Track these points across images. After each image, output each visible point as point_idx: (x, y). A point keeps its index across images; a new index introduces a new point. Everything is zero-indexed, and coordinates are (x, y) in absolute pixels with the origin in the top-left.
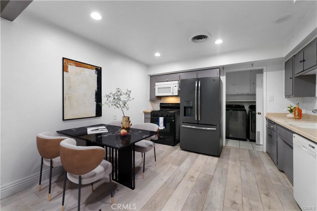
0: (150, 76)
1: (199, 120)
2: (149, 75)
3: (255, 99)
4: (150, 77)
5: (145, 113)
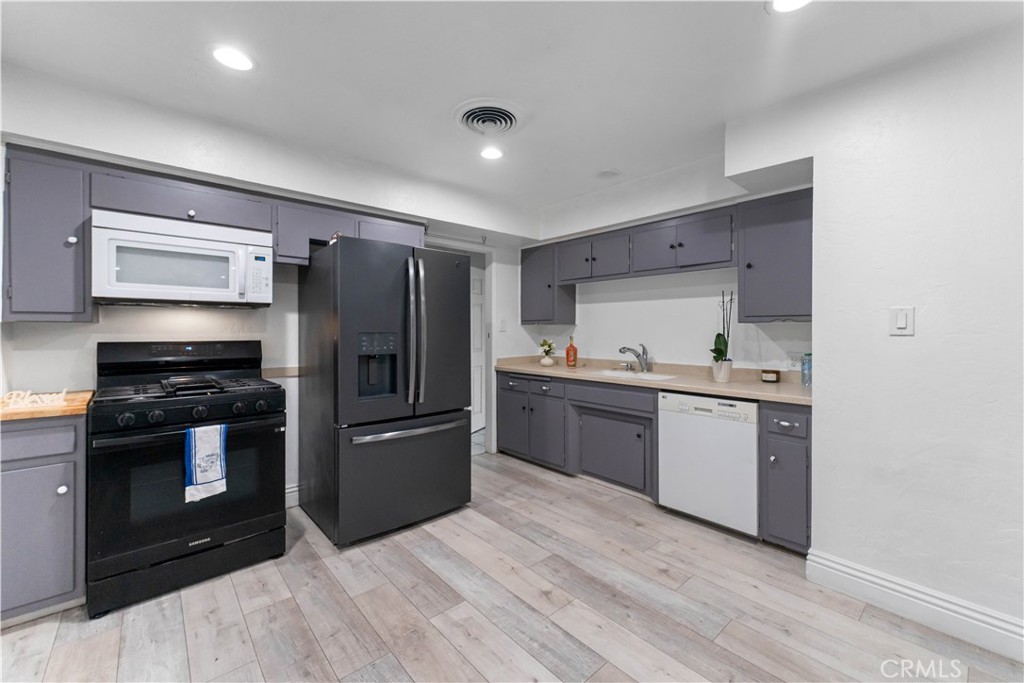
1: (421, 400)
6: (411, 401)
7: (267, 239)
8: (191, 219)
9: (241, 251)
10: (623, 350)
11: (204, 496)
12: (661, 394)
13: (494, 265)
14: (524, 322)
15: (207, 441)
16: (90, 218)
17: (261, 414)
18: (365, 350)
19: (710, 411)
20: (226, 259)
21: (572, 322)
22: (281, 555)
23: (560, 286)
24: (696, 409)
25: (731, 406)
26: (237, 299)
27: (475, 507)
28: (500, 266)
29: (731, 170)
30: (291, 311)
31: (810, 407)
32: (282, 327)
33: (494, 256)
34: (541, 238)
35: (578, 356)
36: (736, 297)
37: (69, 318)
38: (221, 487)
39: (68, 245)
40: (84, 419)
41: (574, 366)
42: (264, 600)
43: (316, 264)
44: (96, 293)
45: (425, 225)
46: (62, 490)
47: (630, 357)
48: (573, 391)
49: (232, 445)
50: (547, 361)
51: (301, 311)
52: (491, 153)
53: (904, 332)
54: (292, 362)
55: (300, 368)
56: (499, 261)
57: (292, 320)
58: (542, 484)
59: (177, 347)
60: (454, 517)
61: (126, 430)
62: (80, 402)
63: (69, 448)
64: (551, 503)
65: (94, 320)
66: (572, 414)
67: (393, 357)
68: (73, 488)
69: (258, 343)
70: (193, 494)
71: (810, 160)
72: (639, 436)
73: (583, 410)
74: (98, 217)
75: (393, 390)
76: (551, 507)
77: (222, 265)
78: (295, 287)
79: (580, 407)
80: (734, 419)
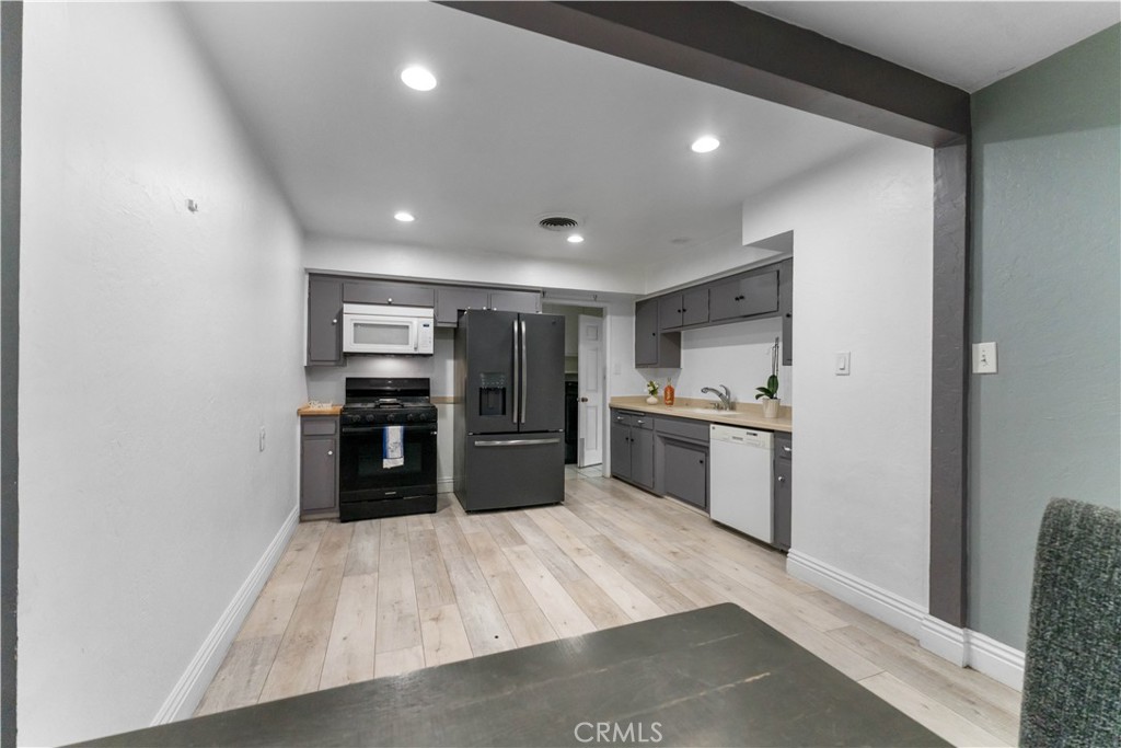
0: (310, 274)
1: (523, 421)
2: (306, 269)
3: (577, 369)
4: (307, 277)
5: (302, 416)
6: (515, 420)
7: (430, 312)
8: (390, 304)
9: (415, 321)
10: (705, 390)
11: (392, 466)
12: (712, 426)
13: (608, 317)
14: (638, 365)
15: (394, 434)
16: (342, 309)
17: (423, 422)
18: (484, 385)
19: (741, 439)
20: (407, 327)
21: (678, 365)
22: (434, 512)
23: (665, 335)
24: (734, 438)
25: (755, 435)
26: (413, 351)
27: (568, 505)
28: (614, 318)
29: (748, 239)
30: (450, 358)
31: (791, 433)
32: (444, 370)
33: (609, 310)
34: (646, 293)
35: (676, 396)
36: (780, 345)
37: (333, 364)
38: (400, 462)
39: (333, 324)
40: (339, 418)
41: (671, 404)
42: (420, 528)
43: (461, 326)
44: (345, 350)
45: (543, 292)
46: (330, 453)
47: (715, 398)
48: (660, 424)
49: (408, 439)
50: (652, 399)
51: (455, 358)
52: (575, 239)
53: (843, 372)
54: (450, 393)
55: (455, 398)
56: (612, 314)
57: (450, 364)
58: (629, 499)
59: (384, 381)
60: (549, 510)
61: (357, 424)
62: (339, 408)
63: (332, 432)
64: (626, 510)
65: (344, 365)
66: (659, 444)
67: (504, 390)
68: (334, 453)
69: (428, 380)
70: (387, 464)
71: (791, 233)
72: (701, 462)
73: (669, 441)
74: (347, 308)
75: (504, 413)
76: (625, 513)
77: (404, 330)
78: (452, 341)
79: (665, 438)
80: (756, 446)
